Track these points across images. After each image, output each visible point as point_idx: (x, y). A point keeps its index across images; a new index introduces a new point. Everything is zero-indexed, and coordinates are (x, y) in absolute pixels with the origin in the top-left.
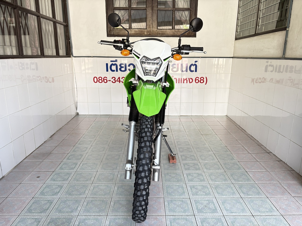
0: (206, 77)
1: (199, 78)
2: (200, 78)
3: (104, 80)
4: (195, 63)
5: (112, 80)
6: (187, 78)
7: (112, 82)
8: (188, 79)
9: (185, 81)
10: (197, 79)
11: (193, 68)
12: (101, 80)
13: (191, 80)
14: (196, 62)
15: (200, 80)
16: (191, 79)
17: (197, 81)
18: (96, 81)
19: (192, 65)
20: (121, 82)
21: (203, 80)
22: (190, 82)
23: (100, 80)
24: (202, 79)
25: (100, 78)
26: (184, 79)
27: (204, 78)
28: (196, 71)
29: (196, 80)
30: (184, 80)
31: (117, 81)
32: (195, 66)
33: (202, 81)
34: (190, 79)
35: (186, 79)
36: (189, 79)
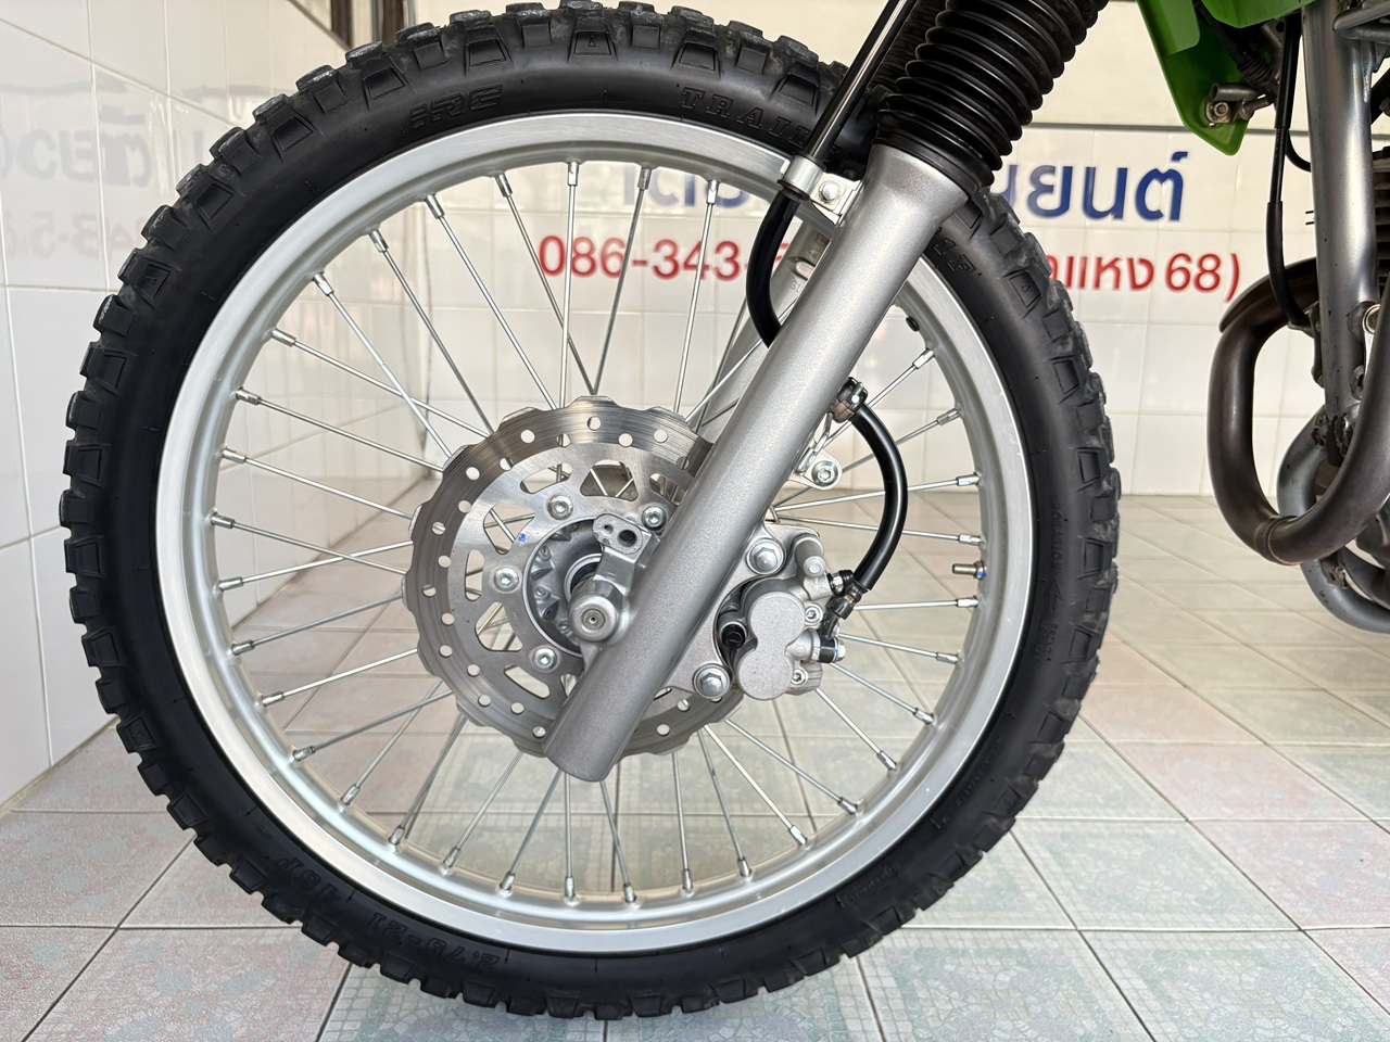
0: (1234, 257)
1: (1188, 259)
2: (1195, 258)
3: (604, 259)
4: (1176, 166)
5: (657, 259)
6: (1117, 260)
7: (657, 270)
8: (1123, 266)
9: (1109, 275)
10: (1180, 262)
11: (1160, 195)
12: (588, 256)
13: (1142, 274)
14: (1178, 156)
15: (1194, 270)
16: (1143, 261)
17: (1178, 279)
18: (552, 262)
19: (1154, 175)
20: (710, 274)
21: (1213, 272)
22: (1135, 286)
23: (578, 255)
24: (1209, 264)
25: (583, 248)
26: (1099, 260)
27: (1218, 263)
28: (1175, 214)
29: (1170, 272)
30: (1100, 269)
31: (687, 266)
32: (1169, 184)
33: (1207, 280)
34: (1135, 262)
35: (1113, 264)
36: (1131, 261)
